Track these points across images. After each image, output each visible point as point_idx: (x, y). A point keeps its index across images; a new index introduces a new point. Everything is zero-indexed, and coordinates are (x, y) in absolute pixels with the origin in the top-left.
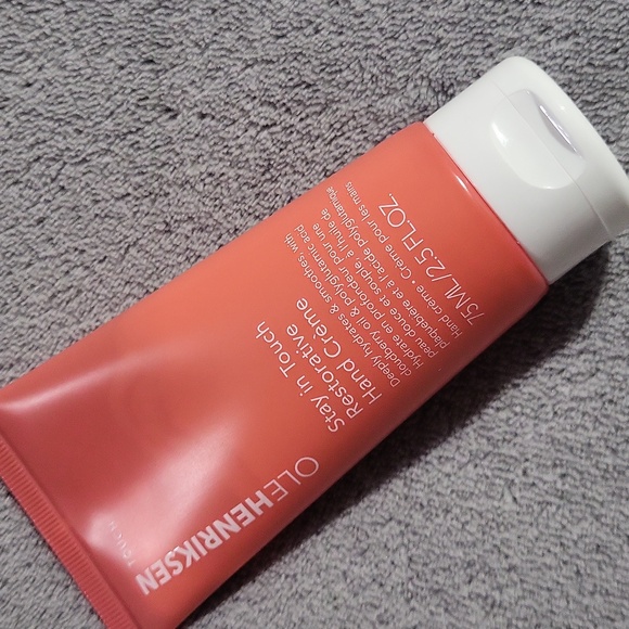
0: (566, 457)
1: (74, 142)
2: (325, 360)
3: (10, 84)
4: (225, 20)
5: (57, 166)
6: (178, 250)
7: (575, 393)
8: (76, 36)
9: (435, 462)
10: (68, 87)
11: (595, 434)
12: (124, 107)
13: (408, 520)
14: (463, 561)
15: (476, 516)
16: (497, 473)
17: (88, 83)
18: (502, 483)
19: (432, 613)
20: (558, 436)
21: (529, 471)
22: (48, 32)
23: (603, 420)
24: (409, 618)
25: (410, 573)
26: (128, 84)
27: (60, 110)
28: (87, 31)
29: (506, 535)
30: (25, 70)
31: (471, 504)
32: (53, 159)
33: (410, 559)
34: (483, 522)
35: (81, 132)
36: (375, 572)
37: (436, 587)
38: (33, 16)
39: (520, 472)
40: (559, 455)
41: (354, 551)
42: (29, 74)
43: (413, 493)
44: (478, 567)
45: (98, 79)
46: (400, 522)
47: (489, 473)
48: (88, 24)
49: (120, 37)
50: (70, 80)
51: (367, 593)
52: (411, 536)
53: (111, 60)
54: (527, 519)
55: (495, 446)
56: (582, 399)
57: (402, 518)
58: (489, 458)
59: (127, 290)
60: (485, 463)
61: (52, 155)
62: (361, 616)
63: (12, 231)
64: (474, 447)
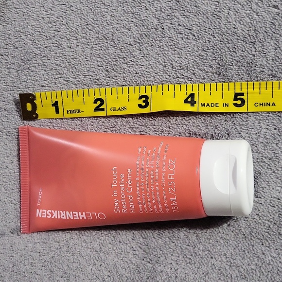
0: (114, 272)
1: (69, 74)
2: (125, 191)
3: (66, 43)
4: (137, 78)
5: (59, 76)
6: (71, 126)
7: (132, 259)
8: (94, 46)
9: (83, 240)
10: (80, 58)
11: (127, 275)
12: (90, 77)
13: (62, 247)
14: (64, 271)
15: (79, 263)
16: (94, 258)
17: (86, 62)
18: (93, 262)
19: (45, 275)
20: (117, 265)
21: (102, 266)
22: (87, 38)
23: (132, 274)
24: (39, 271)
25: (49, 260)
26: (96, 72)
27: (73, 62)
28: (97, 47)
29: (81, 276)
30: (73, 43)
31: (80, 259)
32: (60, 73)
33: (53, 257)
34: (79, 267)
35: (73, 73)
36: (42, 251)
37: (52, 270)
38: (87, 30)
39: (100, 264)
40: (113, 270)
41: (42, 240)
42: (73, 45)
43: (69, 242)
44: (66, 276)
45: (90, 63)
46: (59, 245)
47: (92, 256)
48: (100, 45)
49: (105, 57)
50: (82, 56)
51: (35, 254)
52: (58, 252)
53: (97, 61)
54: (90, 277)
55: (100, 251)
56: (132, 263)
57: (61, 245)
58: (96, 253)
59: (49, 124)
60: (94, 253)
61: (60, 72)
62: (28, 258)
63: (34, 82)
64: (95, 246)
